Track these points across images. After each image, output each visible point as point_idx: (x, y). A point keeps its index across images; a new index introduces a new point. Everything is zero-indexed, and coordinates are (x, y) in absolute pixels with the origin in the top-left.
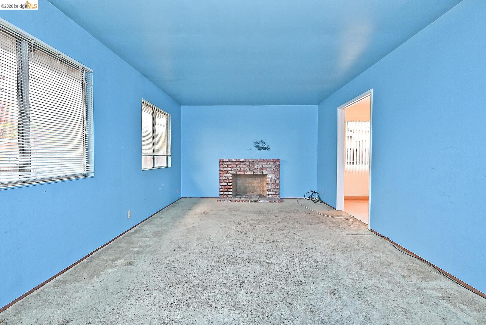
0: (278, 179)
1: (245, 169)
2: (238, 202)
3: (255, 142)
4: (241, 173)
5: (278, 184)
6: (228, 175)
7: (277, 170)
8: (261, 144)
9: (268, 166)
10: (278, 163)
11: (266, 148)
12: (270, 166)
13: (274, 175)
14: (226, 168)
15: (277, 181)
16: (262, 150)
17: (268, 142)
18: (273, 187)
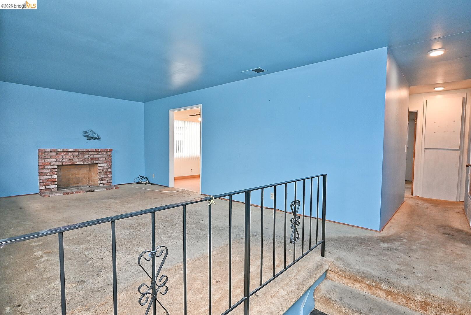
0: (110, 168)
1: (74, 160)
3: (84, 132)
4: (69, 164)
5: (110, 173)
6: (52, 167)
7: (109, 160)
8: (90, 134)
9: (100, 155)
10: (109, 153)
11: (96, 138)
12: (102, 156)
13: (106, 164)
14: (48, 158)
15: (109, 170)
16: (92, 140)
17: (98, 132)
18: (105, 176)
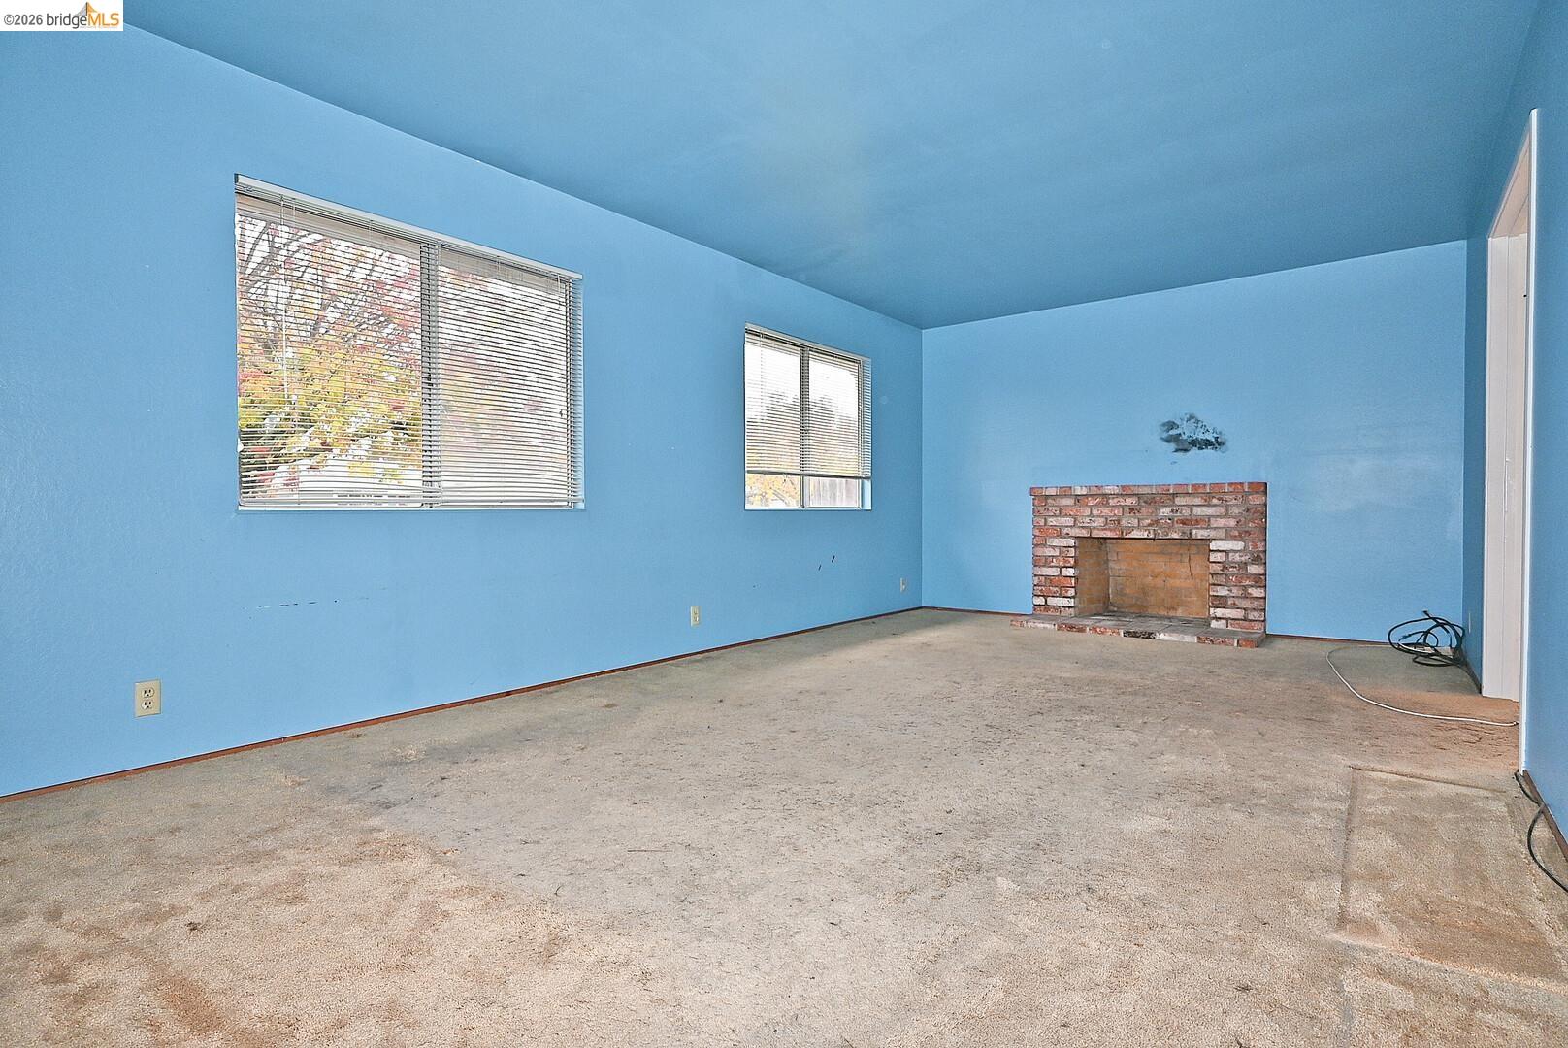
0: (1259, 559)
1: (1124, 522)
2: (1081, 630)
3: (1164, 425)
4: (1109, 534)
5: (1260, 581)
6: (1064, 542)
7: (1254, 525)
8: (1187, 431)
9: (1214, 508)
10: (1256, 500)
11: (1208, 443)
12: (1223, 510)
13: (1239, 545)
14: (1055, 516)
15: (1254, 569)
16: (1194, 451)
17: (1214, 422)
18: (1236, 591)
